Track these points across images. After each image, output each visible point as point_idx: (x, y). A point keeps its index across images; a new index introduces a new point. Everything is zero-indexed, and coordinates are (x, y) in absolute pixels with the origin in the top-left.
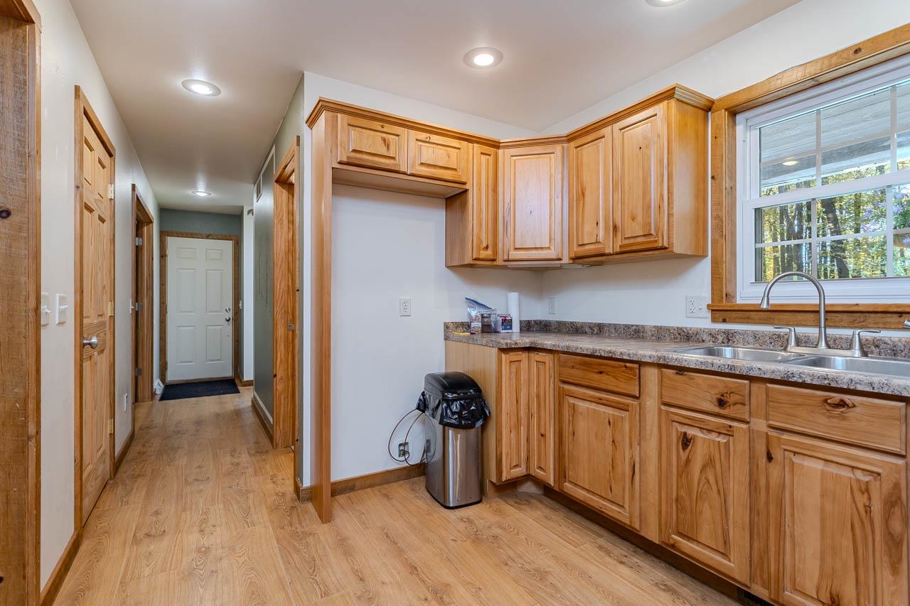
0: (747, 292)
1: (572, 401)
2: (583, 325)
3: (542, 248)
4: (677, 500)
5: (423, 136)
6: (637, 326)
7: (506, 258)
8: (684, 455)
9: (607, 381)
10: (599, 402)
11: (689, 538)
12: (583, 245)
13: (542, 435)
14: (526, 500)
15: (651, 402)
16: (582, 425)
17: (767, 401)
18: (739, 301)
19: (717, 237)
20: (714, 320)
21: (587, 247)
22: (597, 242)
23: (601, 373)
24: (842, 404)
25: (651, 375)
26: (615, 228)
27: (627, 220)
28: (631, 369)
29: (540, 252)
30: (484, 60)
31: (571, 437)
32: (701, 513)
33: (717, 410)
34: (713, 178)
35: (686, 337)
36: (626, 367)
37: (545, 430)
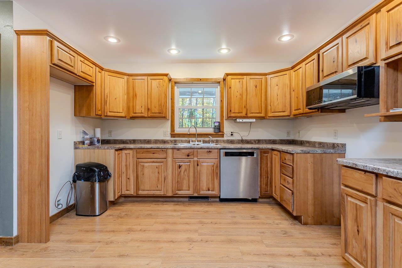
0: (178, 130)
1: (142, 164)
2: (126, 140)
3: (120, 112)
4: (177, 182)
5: (82, 59)
6: (148, 140)
7: (106, 115)
8: (179, 170)
9: (156, 155)
10: (153, 162)
11: (180, 190)
12: (136, 113)
13: (128, 179)
14: (121, 204)
15: (170, 160)
16: (146, 171)
17: (197, 153)
18: (176, 132)
19: (172, 115)
20: (171, 137)
21: (137, 114)
22: (141, 113)
23: (154, 153)
24: (210, 151)
25: (170, 152)
26: (148, 109)
27: (153, 107)
28: (164, 151)
29: (119, 114)
30: (113, 40)
31: (142, 176)
32: (183, 183)
33: (187, 157)
34: (171, 99)
35: (164, 142)
36: (162, 150)
37: (130, 176)
